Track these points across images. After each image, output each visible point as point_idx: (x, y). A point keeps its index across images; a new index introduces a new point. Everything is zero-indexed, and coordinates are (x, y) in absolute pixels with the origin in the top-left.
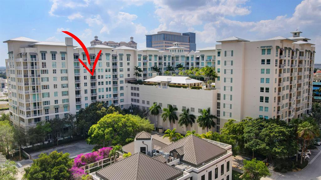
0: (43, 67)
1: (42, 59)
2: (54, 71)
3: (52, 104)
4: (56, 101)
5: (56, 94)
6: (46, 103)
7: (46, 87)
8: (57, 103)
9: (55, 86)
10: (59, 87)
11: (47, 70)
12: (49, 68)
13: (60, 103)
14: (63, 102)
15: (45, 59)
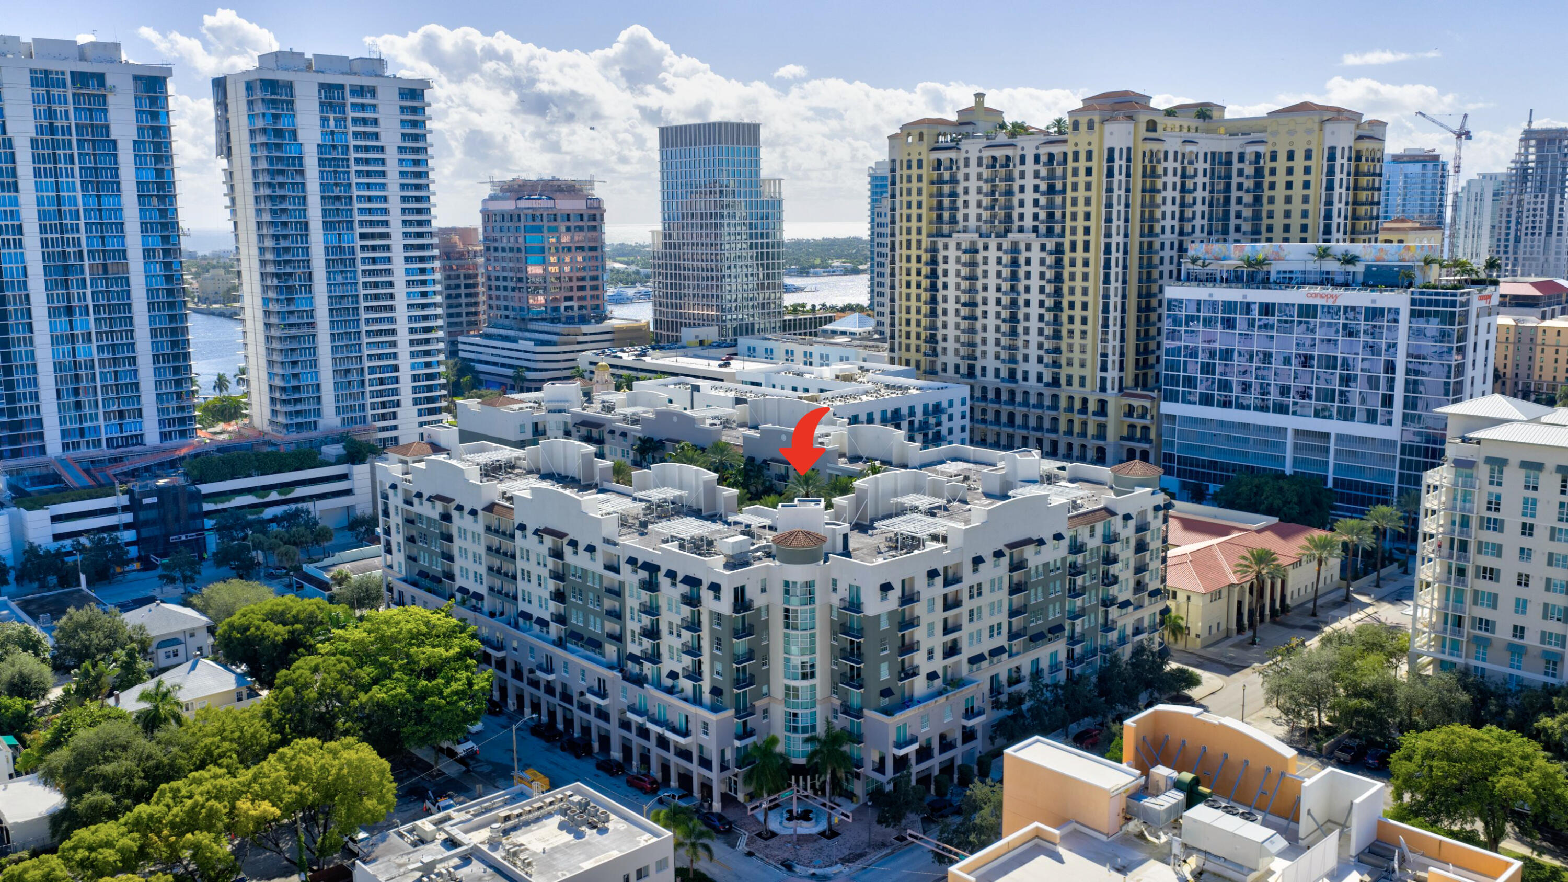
0: (1489, 509)
1: (1491, 483)
2: (1528, 530)
3: (1503, 633)
4: (1519, 631)
5: (1521, 606)
6: (1487, 624)
7: (1490, 574)
8: (1522, 637)
9: (1523, 581)
10: (1537, 584)
11: (1502, 521)
12: (1511, 515)
13: (1531, 640)
14: (1543, 642)
15: (1500, 484)
